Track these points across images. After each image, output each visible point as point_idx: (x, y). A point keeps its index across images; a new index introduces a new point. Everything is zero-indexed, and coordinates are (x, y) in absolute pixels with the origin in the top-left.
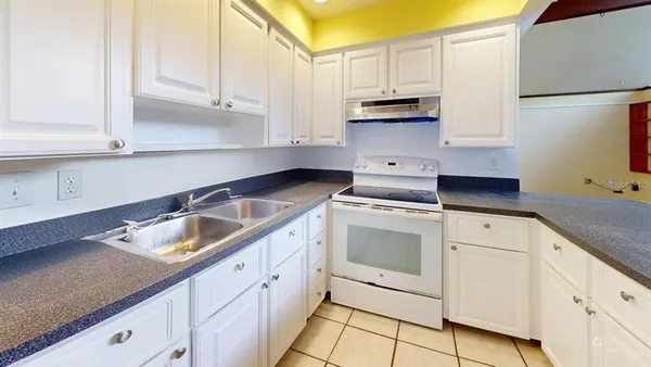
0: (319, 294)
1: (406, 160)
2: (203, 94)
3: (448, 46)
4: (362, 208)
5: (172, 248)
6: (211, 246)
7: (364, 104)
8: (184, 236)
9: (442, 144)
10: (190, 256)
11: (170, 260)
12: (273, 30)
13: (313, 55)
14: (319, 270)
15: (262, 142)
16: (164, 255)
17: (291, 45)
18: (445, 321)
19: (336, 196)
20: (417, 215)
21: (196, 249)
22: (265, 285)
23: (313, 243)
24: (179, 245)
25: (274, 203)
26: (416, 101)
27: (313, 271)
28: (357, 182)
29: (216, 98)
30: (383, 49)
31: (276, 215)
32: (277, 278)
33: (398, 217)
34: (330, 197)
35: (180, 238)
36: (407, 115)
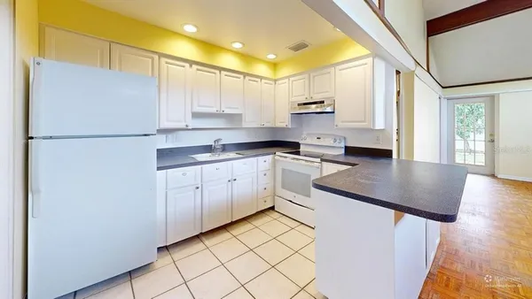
0: (265, 202)
1: (326, 136)
3: (338, 72)
4: (288, 159)
7: (299, 105)
9: (335, 127)
12: (247, 77)
13: (275, 81)
14: (265, 189)
15: (242, 124)
17: (259, 80)
19: (278, 153)
22: (229, 181)
26: (323, 102)
27: (260, 188)
28: (302, 149)
29: (218, 109)
30: (306, 76)
32: (235, 180)
34: (274, 153)
36: (318, 110)
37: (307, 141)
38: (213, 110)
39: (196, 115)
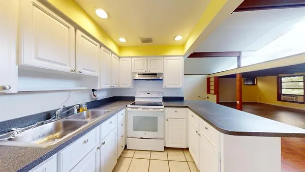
0: (122, 147)
1: (153, 92)
2: (65, 67)
3: (165, 60)
5: (46, 139)
6: (70, 134)
7: (139, 74)
8: (54, 132)
9: (164, 87)
10: (57, 141)
11: (44, 146)
12: (102, 47)
13: (120, 57)
14: (122, 136)
16: (41, 143)
17: (111, 53)
18: (165, 147)
19: (129, 106)
20: (156, 110)
21: (61, 136)
22: (99, 148)
23: (120, 125)
24: (51, 136)
25: (102, 111)
26: (156, 74)
27: (120, 137)
28: (137, 100)
29: (73, 69)
30: (145, 59)
31: (103, 116)
32: (104, 143)
33: (151, 112)
34: (127, 106)
35: (51, 133)
36: (153, 78)
37: (141, 95)
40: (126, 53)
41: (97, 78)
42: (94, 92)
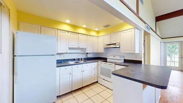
0: (94, 79)
1: (116, 55)
3: (121, 34)
7: (107, 45)
9: (120, 52)
12: (88, 36)
13: (98, 37)
15: (86, 51)
17: (92, 37)
20: (111, 65)
23: (93, 69)
28: (108, 60)
30: (109, 35)
34: (98, 62)
36: (114, 47)
37: (110, 57)
38: (76, 47)
39: (70, 49)
40: (101, 34)
41: (86, 48)
42: (87, 54)
